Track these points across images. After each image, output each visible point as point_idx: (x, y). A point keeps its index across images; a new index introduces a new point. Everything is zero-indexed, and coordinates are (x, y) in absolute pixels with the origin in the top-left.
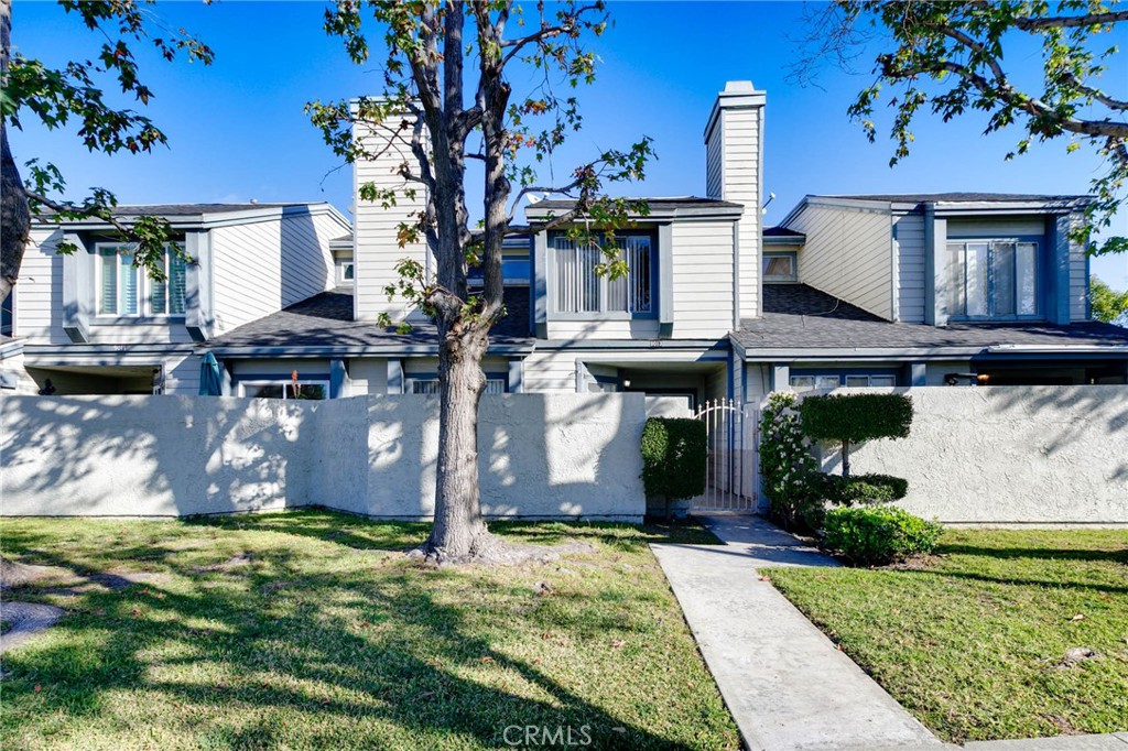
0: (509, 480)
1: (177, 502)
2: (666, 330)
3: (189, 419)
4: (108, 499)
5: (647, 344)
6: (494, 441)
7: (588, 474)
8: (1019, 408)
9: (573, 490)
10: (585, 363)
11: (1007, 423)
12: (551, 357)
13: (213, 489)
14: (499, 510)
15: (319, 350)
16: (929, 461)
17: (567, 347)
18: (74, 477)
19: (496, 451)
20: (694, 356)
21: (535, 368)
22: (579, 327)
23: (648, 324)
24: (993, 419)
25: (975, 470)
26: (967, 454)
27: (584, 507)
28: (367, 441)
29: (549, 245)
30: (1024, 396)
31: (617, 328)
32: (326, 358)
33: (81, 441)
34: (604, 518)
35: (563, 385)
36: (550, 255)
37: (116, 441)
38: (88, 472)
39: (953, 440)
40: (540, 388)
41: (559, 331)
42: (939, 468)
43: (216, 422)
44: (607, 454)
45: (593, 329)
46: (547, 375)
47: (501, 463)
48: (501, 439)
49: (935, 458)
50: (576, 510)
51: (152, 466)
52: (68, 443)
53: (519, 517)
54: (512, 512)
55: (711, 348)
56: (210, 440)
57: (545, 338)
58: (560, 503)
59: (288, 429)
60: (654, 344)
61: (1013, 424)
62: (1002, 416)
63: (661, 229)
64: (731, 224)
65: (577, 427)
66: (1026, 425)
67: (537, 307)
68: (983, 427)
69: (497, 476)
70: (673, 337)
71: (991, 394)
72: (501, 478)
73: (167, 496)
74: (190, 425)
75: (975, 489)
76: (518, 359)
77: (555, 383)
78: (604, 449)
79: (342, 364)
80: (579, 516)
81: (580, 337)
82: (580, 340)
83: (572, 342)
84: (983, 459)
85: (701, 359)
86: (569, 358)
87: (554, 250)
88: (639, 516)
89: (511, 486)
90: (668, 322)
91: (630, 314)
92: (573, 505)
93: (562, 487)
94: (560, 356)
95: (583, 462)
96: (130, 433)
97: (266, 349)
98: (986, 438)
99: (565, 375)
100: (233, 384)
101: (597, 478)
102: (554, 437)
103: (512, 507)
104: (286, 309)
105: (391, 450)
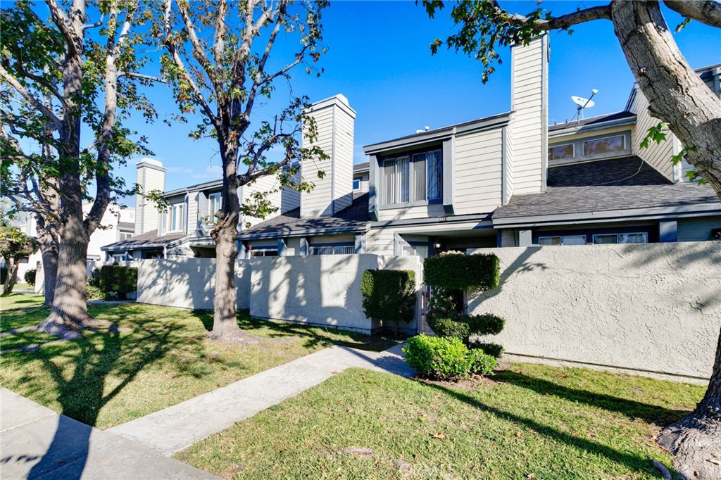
0: (304, 303)
1: (194, 303)
2: (449, 210)
3: (199, 268)
4: (177, 300)
5: (438, 220)
6: (298, 281)
7: (341, 302)
8: (661, 264)
9: (333, 310)
10: (400, 234)
11: (649, 278)
12: (380, 232)
13: (207, 299)
14: (300, 318)
15: (272, 234)
16: (561, 308)
17: (388, 225)
18: (170, 291)
19: (299, 287)
20: (471, 226)
21: (372, 239)
22: (396, 212)
23: (437, 207)
24: (632, 273)
25: (610, 319)
26: (600, 303)
27: (338, 322)
28: (250, 279)
29: (380, 166)
30: (669, 252)
31: (420, 211)
32: (276, 238)
33: (172, 275)
34: (350, 329)
35: (386, 248)
36: (381, 172)
37: (180, 277)
38: (173, 289)
39: (586, 291)
40: (374, 250)
41: (384, 216)
42: (570, 314)
43: (209, 269)
44: (351, 289)
45: (403, 213)
46: (377, 243)
47: (301, 293)
48: (301, 280)
49: (567, 306)
50: (334, 323)
51: (187, 287)
52: (169, 277)
53: (309, 323)
54: (305, 320)
55: (483, 219)
56: (206, 277)
57: (376, 220)
58: (327, 317)
59: (239, 273)
60: (442, 219)
61: (656, 279)
62: (642, 270)
63: (445, 143)
64: (501, 130)
65: (336, 274)
66: (672, 279)
67: (370, 203)
68: (619, 281)
69: (299, 300)
70: (456, 214)
71: (628, 250)
72: (301, 301)
73: (191, 300)
74: (199, 271)
75: (611, 337)
76: (360, 234)
77: (382, 247)
78: (349, 288)
79: (282, 241)
80: (337, 326)
81: (396, 218)
82: (395, 221)
83: (391, 222)
84: (619, 309)
85: (476, 228)
86: (390, 232)
87: (383, 168)
88: (368, 330)
89: (305, 306)
90: (449, 204)
91: (427, 201)
92: (333, 319)
93: (328, 308)
94: (385, 231)
95: (338, 295)
96: (183, 274)
97: (254, 235)
98: (624, 290)
99: (388, 242)
100: (246, 251)
101: (346, 305)
102: (325, 279)
103: (305, 317)
104: (282, 215)
105: (258, 284)
